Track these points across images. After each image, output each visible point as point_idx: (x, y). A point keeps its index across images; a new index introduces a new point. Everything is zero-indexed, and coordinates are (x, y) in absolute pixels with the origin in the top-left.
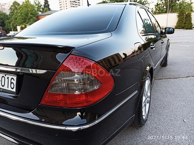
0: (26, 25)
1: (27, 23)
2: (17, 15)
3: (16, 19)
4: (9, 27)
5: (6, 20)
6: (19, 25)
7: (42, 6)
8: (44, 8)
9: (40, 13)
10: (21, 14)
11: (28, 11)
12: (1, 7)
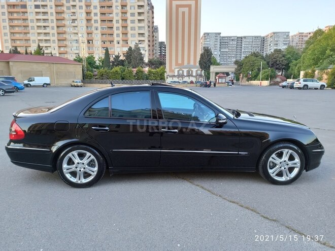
0: (316, 69)
5: (293, 61)
6: (304, 70)
12: (301, 40)
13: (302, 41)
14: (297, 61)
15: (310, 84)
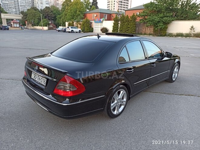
0: (74, 21)
1: (75, 20)
2: (67, 11)
3: (66, 15)
4: (59, 22)
5: (58, 15)
6: (67, 21)
7: (90, 3)
8: (93, 5)
9: (88, 10)
10: (71, 10)
11: (77, 8)
12: (55, 2)
14: (60, 16)
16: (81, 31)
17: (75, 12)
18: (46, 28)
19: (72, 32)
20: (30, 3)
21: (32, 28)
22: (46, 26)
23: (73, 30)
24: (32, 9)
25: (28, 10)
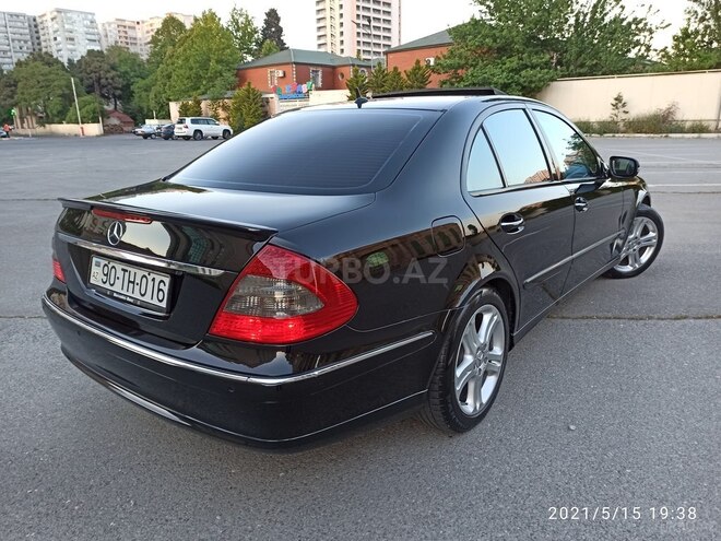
0: (200, 98)
1: (203, 94)
2: (173, 64)
3: (169, 77)
4: (144, 105)
5: (136, 79)
6: (176, 100)
7: (256, 32)
8: (265, 39)
9: (250, 58)
10: (187, 59)
11: (210, 50)
12: (123, 34)
13: (126, 38)
14: (147, 81)
15: (206, 129)
16: (232, 131)
17: (204, 65)
18: (94, 129)
19: (198, 135)
20: (26, 42)
21: (40, 130)
22: (95, 121)
23: (200, 131)
24: (35, 60)
25: (19, 64)
